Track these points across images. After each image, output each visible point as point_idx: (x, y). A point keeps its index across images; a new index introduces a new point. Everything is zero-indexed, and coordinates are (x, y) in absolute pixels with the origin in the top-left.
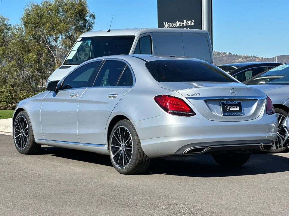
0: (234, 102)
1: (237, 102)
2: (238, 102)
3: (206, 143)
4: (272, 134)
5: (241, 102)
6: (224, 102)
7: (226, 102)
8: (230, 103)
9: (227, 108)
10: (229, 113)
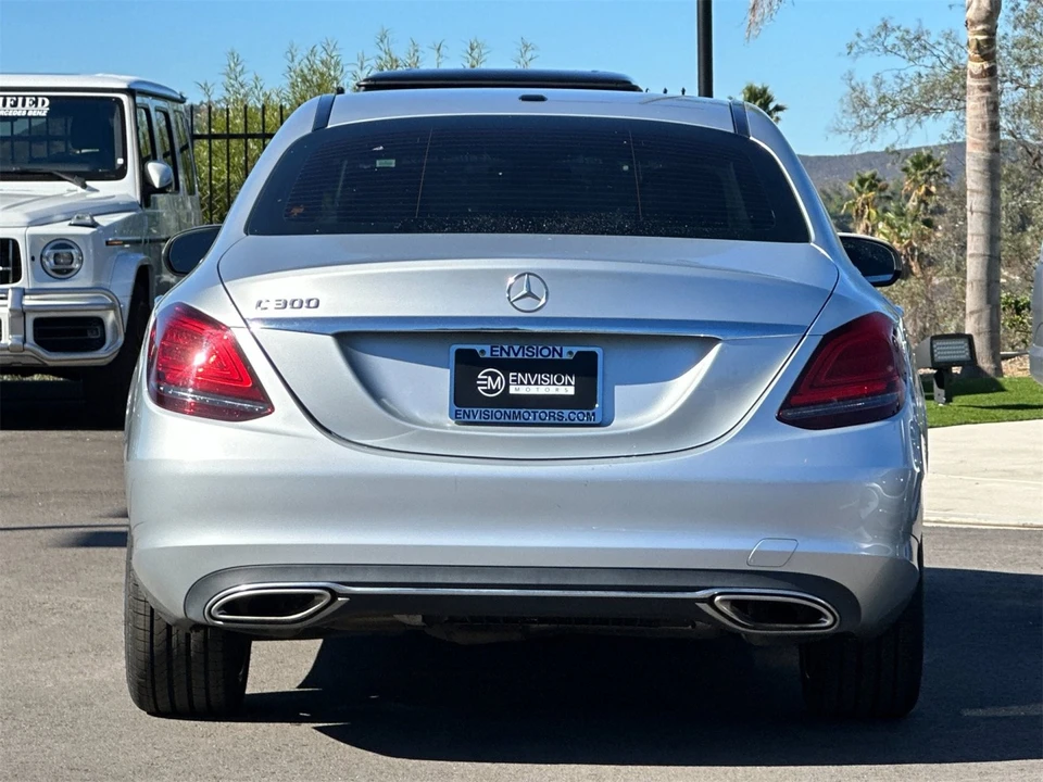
0: (545, 352)
1: (568, 352)
2: (575, 350)
3: (317, 568)
4: (866, 546)
5: (598, 350)
6: (478, 348)
7: (487, 348)
8: (518, 352)
9: (488, 383)
10: (497, 412)
